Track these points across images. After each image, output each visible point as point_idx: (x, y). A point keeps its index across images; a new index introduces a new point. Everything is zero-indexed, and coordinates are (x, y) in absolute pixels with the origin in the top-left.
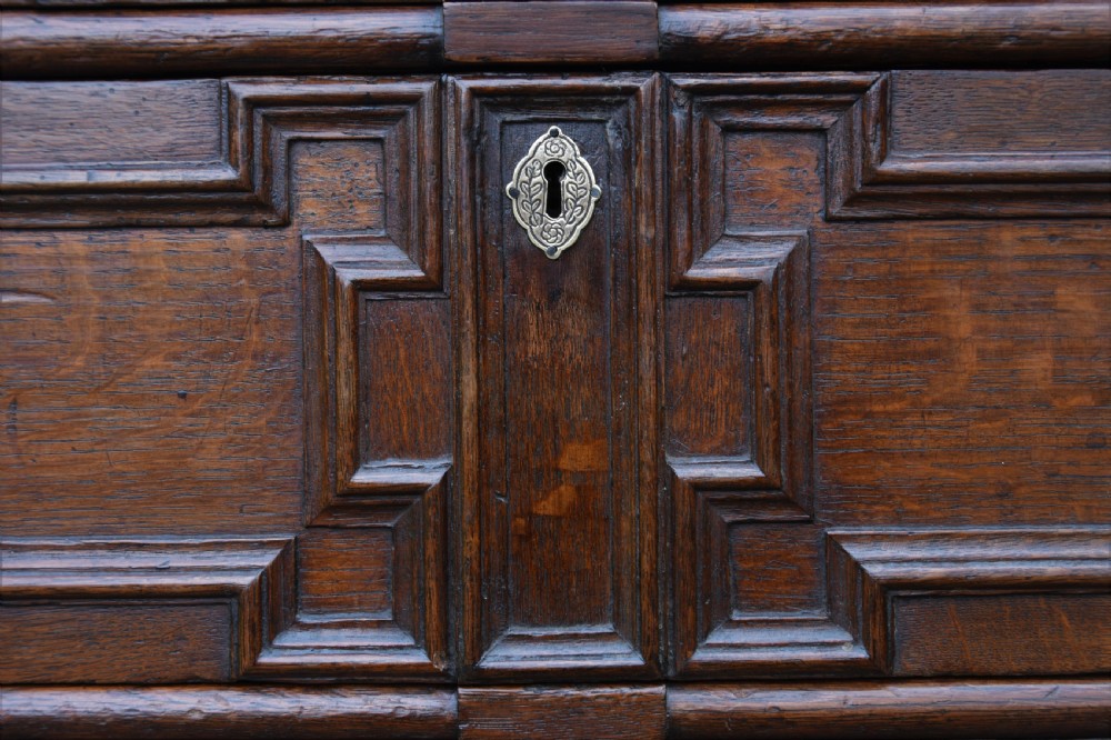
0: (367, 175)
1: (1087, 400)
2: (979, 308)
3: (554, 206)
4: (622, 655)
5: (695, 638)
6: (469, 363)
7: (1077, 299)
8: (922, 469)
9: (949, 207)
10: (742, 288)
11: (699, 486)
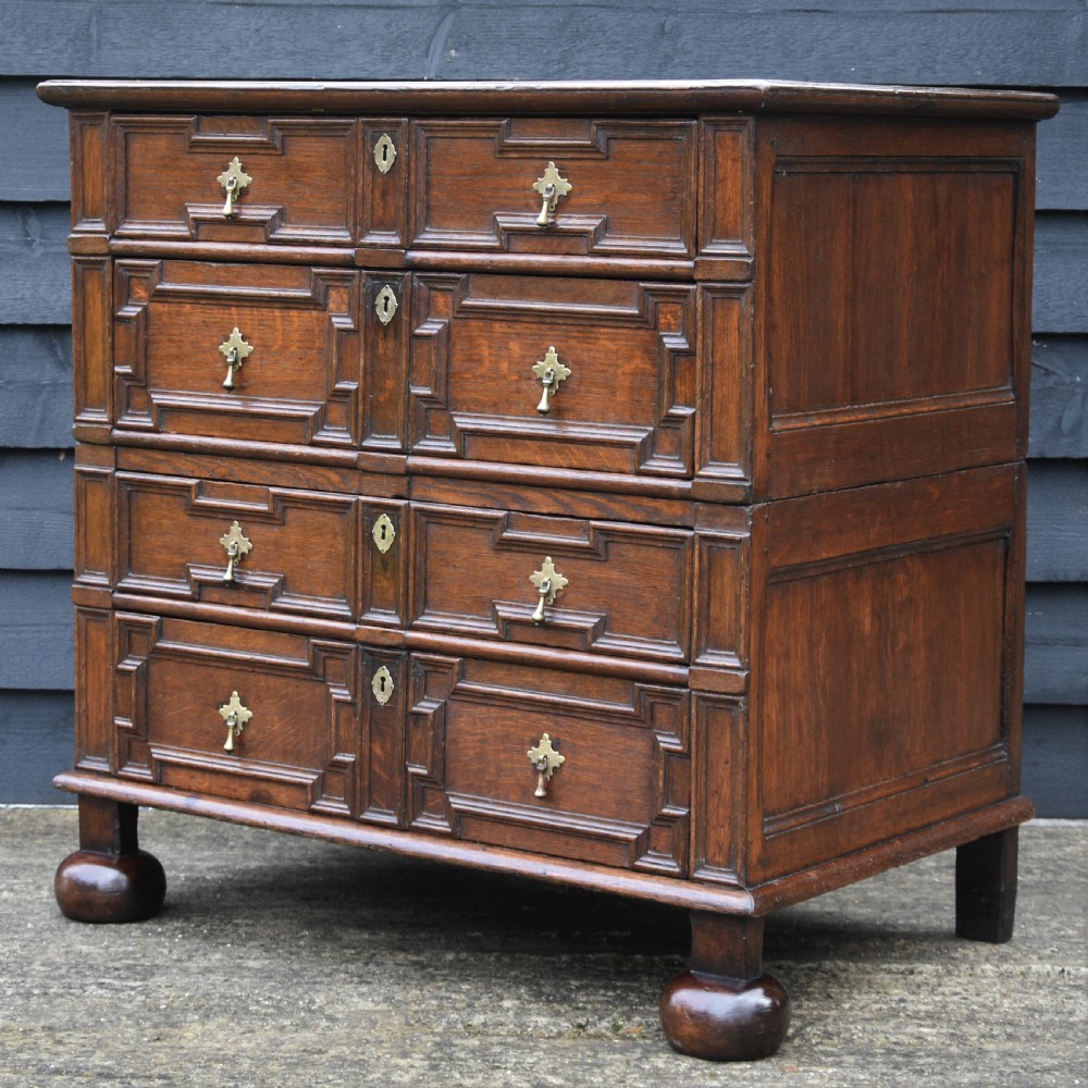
0: (345, 296)
1: (515, 377)
2: (490, 347)
3: (386, 309)
4: (397, 445)
5: (416, 442)
6: (362, 354)
7: (514, 346)
8: (474, 395)
9: (481, 316)
10: (429, 337)
11: (418, 396)
